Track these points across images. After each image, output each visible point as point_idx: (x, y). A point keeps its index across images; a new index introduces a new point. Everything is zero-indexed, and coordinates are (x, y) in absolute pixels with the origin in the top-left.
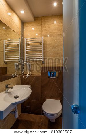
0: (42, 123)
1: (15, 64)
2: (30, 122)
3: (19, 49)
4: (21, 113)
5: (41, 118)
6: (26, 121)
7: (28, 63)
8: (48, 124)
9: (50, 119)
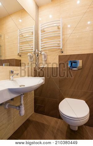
0: (58, 130)
1: (29, 54)
2: (43, 124)
3: (34, 37)
4: (33, 112)
5: (57, 122)
6: (38, 122)
7: (43, 53)
8: (67, 132)
9: (69, 125)
